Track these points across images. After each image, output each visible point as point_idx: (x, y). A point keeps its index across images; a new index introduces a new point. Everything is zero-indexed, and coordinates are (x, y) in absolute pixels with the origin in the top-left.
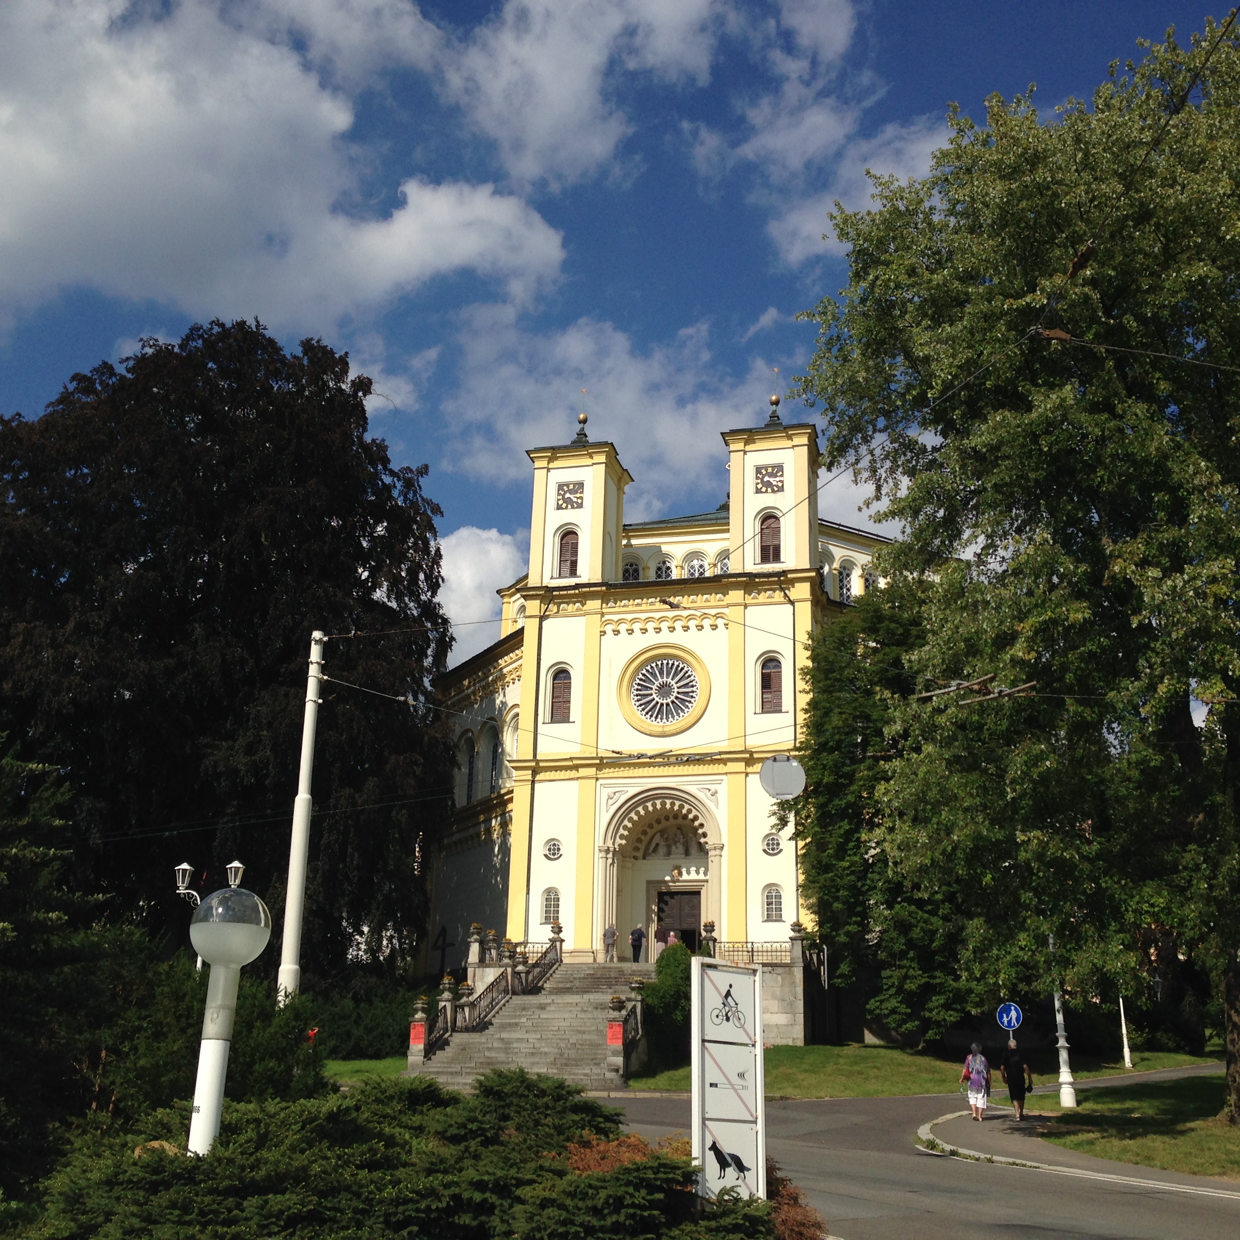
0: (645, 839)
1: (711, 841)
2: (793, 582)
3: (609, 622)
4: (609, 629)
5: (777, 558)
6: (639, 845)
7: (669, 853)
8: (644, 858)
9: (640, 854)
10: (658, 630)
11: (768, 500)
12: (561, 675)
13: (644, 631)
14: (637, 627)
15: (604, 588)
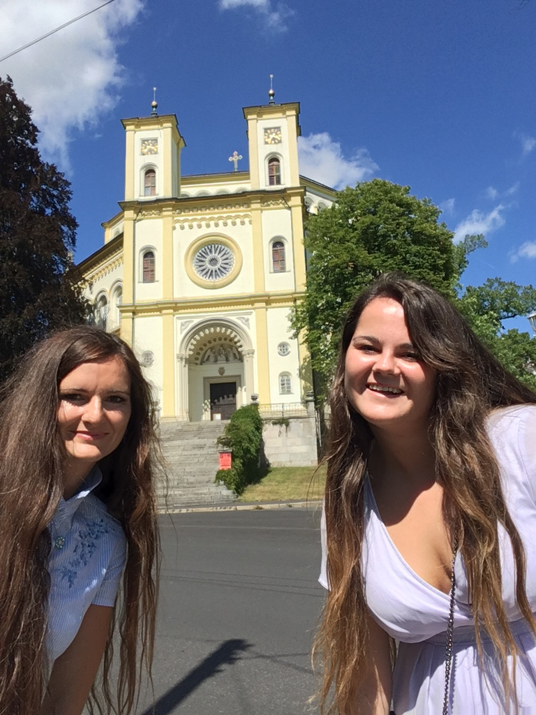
0: (202, 353)
1: (244, 349)
2: (290, 195)
3: (178, 221)
4: (178, 225)
5: (279, 182)
6: (198, 356)
7: (216, 361)
8: (201, 364)
9: (199, 362)
10: (208, 226)
11: (273, 148)
12: (149, 254)
13: (200, 226)
14: (195, 224)
15: (174, 202)
